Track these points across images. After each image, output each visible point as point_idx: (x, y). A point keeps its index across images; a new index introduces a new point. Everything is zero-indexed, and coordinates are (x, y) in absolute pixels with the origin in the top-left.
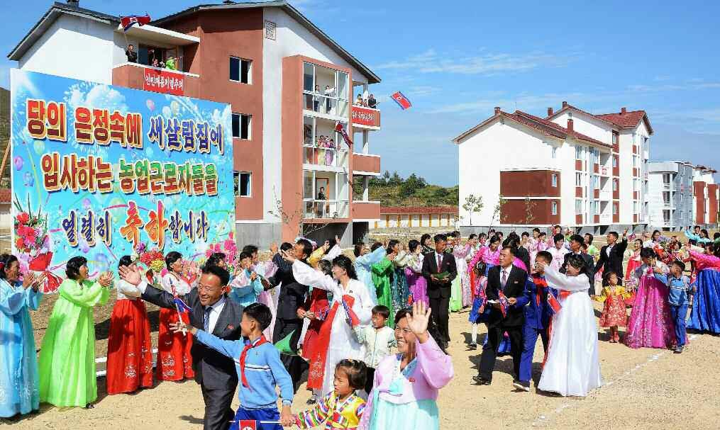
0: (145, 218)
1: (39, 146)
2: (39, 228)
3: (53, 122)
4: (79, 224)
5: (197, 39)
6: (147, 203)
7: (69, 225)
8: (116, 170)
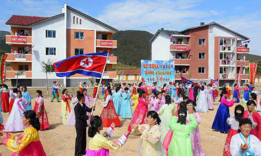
0: (159, 79)
1: (145, 69)
2: (144, 80)
3: (146, 66)
4: (150, 79)
5: (190, 36)
6: (160, 76)
7: (148, 79)
8: (155, 72)
